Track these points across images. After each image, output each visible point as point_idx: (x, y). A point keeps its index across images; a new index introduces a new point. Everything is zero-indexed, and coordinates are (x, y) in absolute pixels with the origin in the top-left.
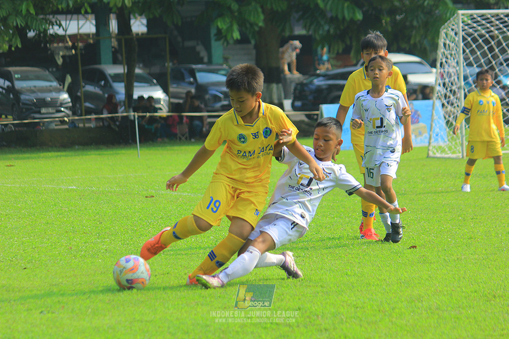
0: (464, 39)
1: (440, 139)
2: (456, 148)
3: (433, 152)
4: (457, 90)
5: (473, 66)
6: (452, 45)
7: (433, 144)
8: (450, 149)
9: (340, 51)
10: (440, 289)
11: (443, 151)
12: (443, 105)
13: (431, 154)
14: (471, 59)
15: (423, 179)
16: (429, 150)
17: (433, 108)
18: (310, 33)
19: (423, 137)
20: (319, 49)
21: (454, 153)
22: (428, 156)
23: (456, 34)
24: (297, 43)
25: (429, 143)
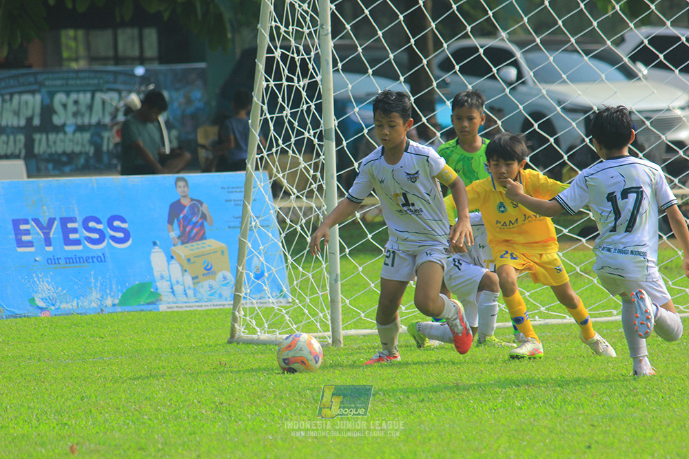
1: (266, 287)
2: (315, 315)
3: (248, 327)
4: (316, 141)
5: (366, 72)
8: (297, 316)
13: (241, 331)
14: (360, 49)
15: (218, 408)
16: (235, 319)
17: (247, 195)
19: (216, 282)
22: (232, 339)
25: (236, 299)
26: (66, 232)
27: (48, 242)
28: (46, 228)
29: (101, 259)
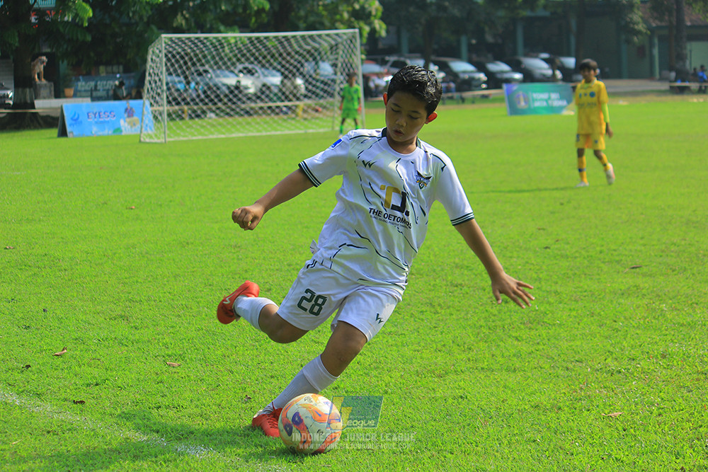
0: (166, 56)
1: (148, 129)
3: (144, 138)
4: (161, 93)
5: (173, 75)
6: (157, 60)
7: (144, 132)
8: (156, 136)
9: (74, 63)
10: (148, 238)
11: (151, 137)
12: (151, 104)
13: (142, 139)
14: (171, 70)
16: (140, 137)
17: (144, 106)
18: (54, 50)
19: (136, 127)
20: (60, 62)
21: (159, 138)
22: (140, 141)
23: (160, 51)
24: (44, 58)
25: (141, 132)
26: (100, 116)
27: (95, 117)
28: (95, 114)
29: (108, 122)
